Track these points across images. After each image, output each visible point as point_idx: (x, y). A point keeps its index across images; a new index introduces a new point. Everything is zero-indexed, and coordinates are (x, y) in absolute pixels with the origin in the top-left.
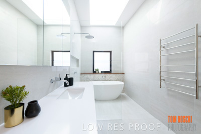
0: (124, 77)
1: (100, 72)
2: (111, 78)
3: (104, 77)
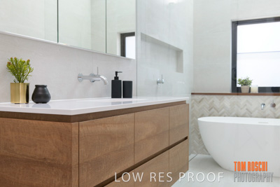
1: (255, 89)
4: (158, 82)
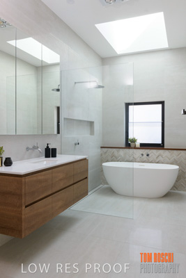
2: (160, 158)
4: (76, 144)
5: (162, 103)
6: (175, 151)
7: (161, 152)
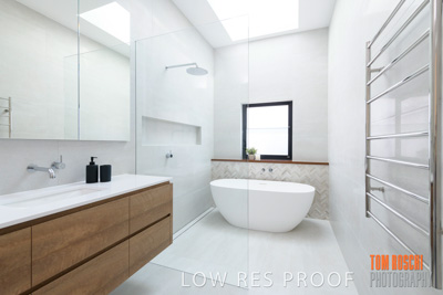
0: (327, 173)
1: (258, 157)
2: (287, 175)
3: (267, 171)
4: (166, 157)
5: (290, 104)
6: (307, 166)
7: (288, 166)
